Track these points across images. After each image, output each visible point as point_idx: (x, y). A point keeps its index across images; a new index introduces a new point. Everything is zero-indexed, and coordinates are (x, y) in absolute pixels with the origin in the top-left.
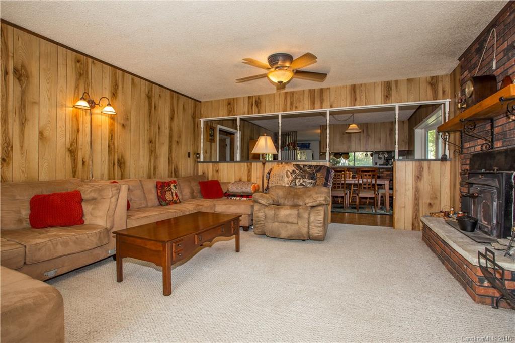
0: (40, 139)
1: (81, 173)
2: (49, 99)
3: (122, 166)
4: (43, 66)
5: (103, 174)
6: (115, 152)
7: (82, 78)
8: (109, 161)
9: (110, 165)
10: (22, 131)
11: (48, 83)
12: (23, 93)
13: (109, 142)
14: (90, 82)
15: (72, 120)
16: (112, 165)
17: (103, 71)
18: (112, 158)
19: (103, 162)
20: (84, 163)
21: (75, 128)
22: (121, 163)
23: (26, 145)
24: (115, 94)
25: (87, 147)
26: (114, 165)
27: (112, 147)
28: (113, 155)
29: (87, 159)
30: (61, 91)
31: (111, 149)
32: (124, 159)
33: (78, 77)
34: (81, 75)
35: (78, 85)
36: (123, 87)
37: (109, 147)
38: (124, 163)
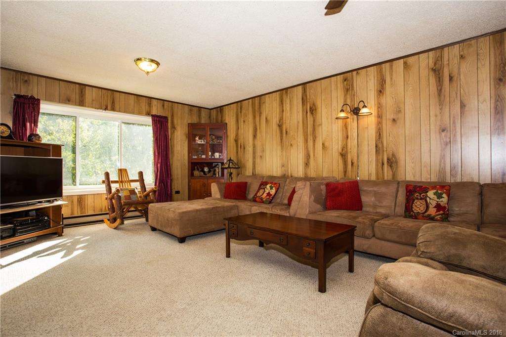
0: (323, 149)
1: (350, 172)
2: (327, 119)
3: (393, 165)
4: (323, 98)
5: (371, 174)
6: (383, 151)
7: (349, 92)
8: (377, 160)
9: (378, 166)
10: (314, 145)
11: (326, 108)
12: (314, 121)
13: (376, 141)
14: (355, 92)
15: (343, 130)
16: (380, 165)
17: (367, 75)
18: (380, 157)
19: (371, 162)
20: (352, 164)
21: (345, 135)
22: (392, 163)
23: (316, 154)
24: (382, 91)
25: (355, 150)
26: (383, 164)
27: (380, 146)
28: (381, 155)
29: (355, 161)
30: (334, 110)
31: (378, 149)
32: (395, 158)
33: (346, 93)
34: (347, 90)
35: (346, 99)
36: (391, 79)
37: (376, 146)
38: (396, 162)
